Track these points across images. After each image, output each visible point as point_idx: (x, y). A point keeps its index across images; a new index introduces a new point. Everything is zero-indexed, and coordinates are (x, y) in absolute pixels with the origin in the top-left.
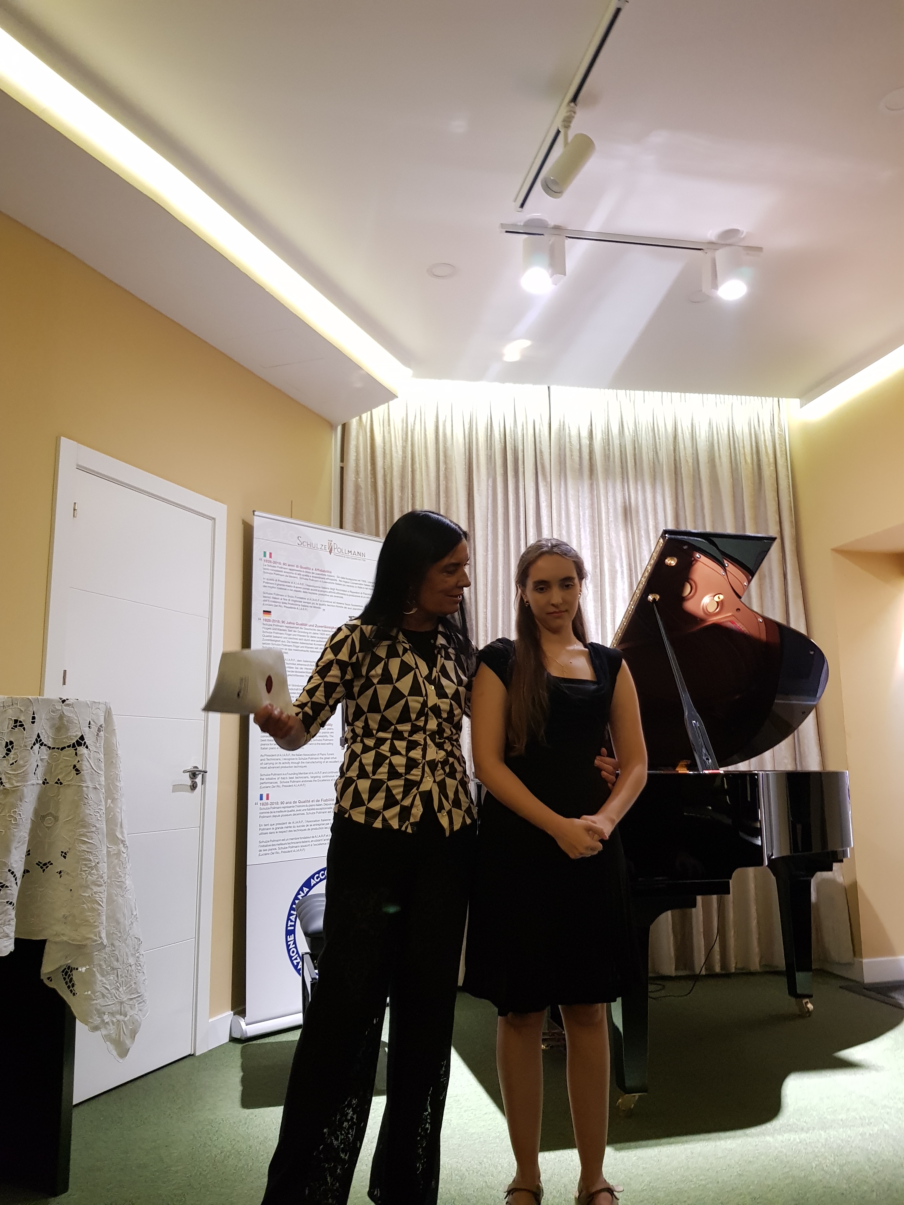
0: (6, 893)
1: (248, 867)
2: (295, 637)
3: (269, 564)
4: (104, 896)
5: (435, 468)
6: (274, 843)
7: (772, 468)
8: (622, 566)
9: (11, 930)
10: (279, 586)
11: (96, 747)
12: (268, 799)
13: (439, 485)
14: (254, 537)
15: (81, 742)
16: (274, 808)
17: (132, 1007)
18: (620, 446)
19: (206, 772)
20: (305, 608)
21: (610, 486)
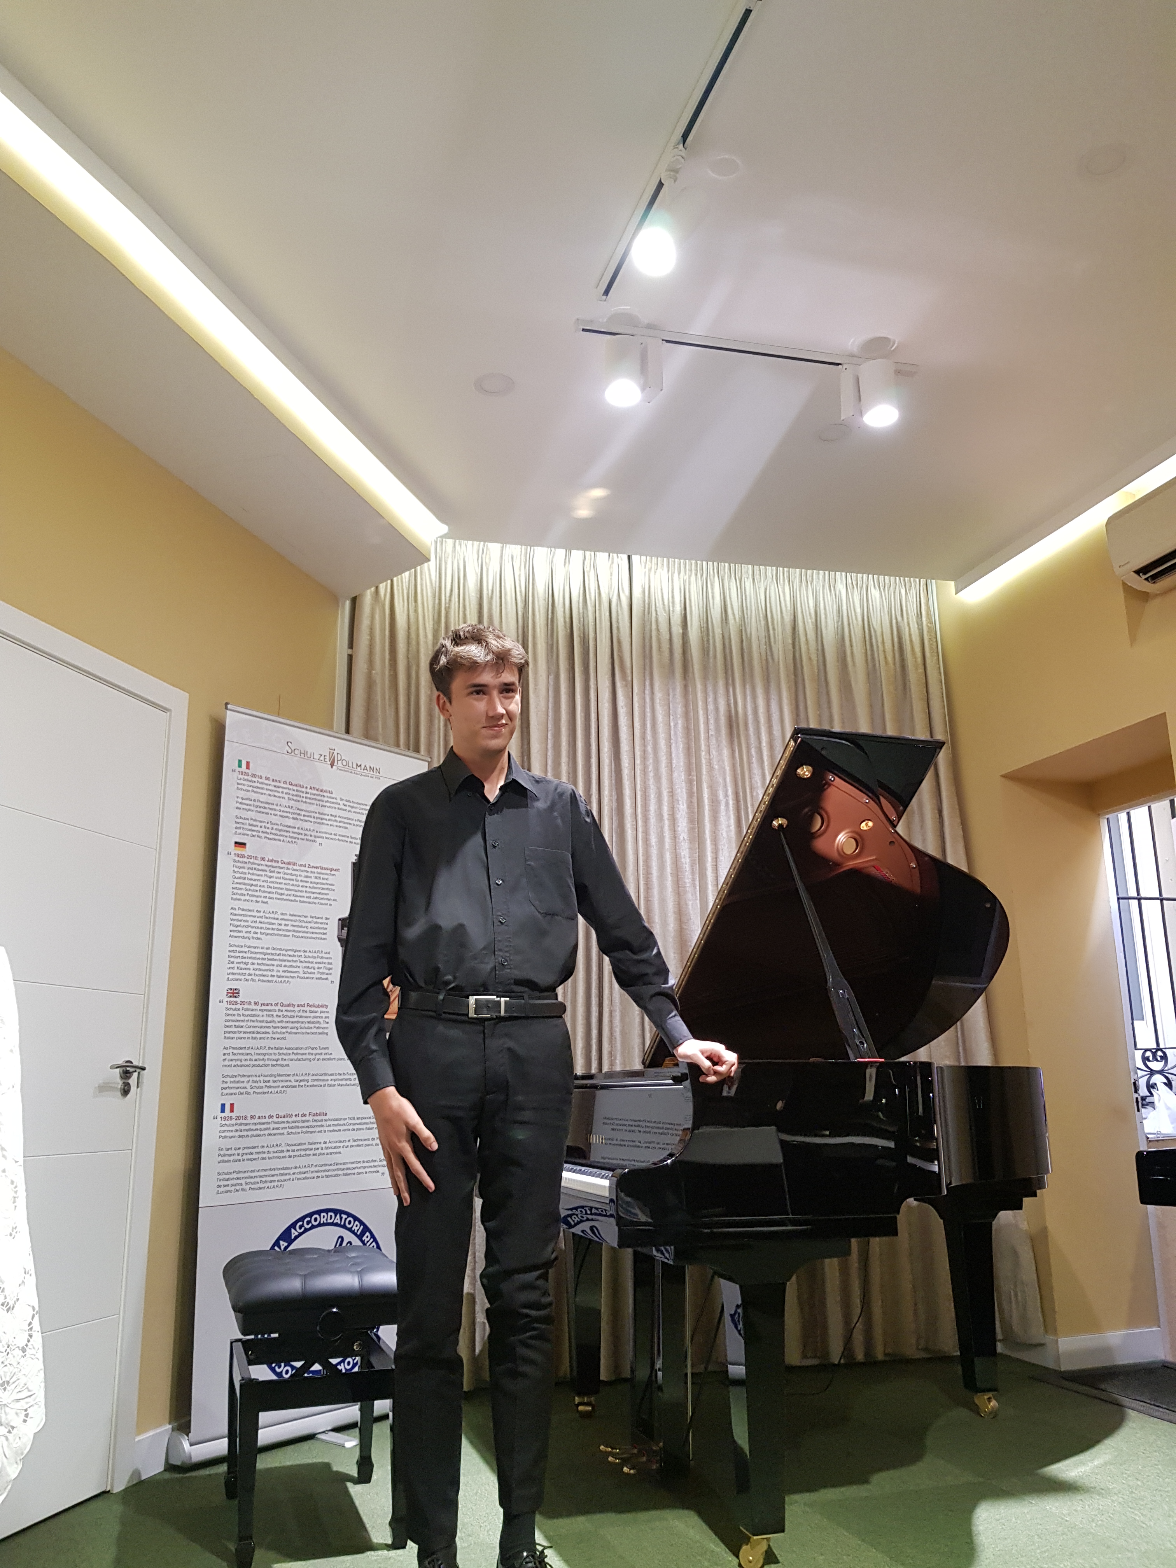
1: (200, 1209)
2: (278, 880)
3: (246, 777)
6: (239, 1175)
7: (921, 670)
10: (258, 809)
12: (232, 1111)
14: (226, 738)
16: (241, 1124)
19: (144, 1069)
20: (293, 840)
21: (710, 688)
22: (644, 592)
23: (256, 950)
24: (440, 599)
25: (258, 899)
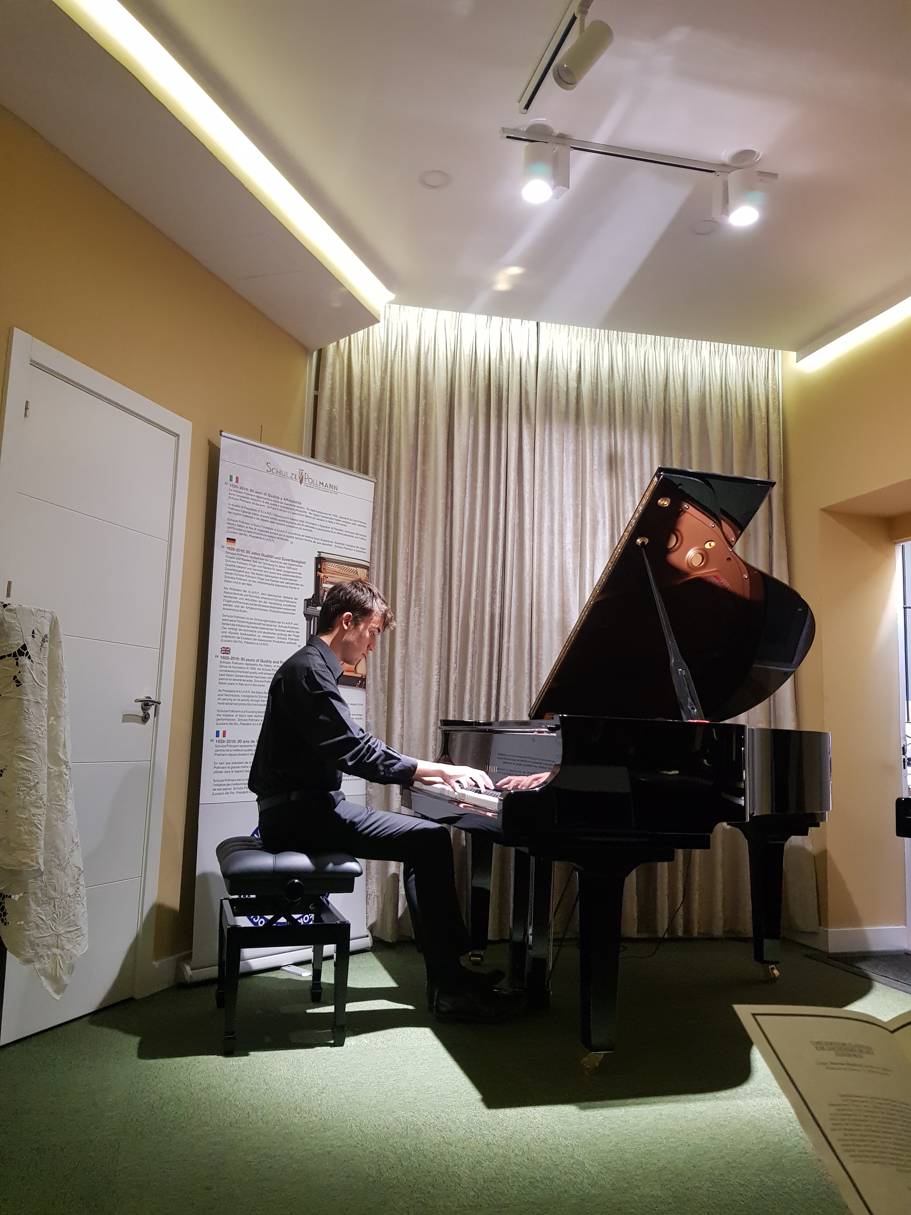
1: (200, 806)
2: (259, 568)
3: (235, 489)
4: (43, 818)
5: (414, 402)
6: (229, 783)
7: (764, 423)
8: (604, 517)
10: (245, 514)
11: (39, 658)
12: (224, 736)
13: (418, 422)
14: (221, 459)
15: (23, 651)
16: (231, 746)
17: (70, 941)
18: (609, 391)
19: (159, 703)
20: (271, 538)
21: (596, 432)
22: (548, 353)
23: (243, 620)
24: (387, 354)
25: (245, 582)
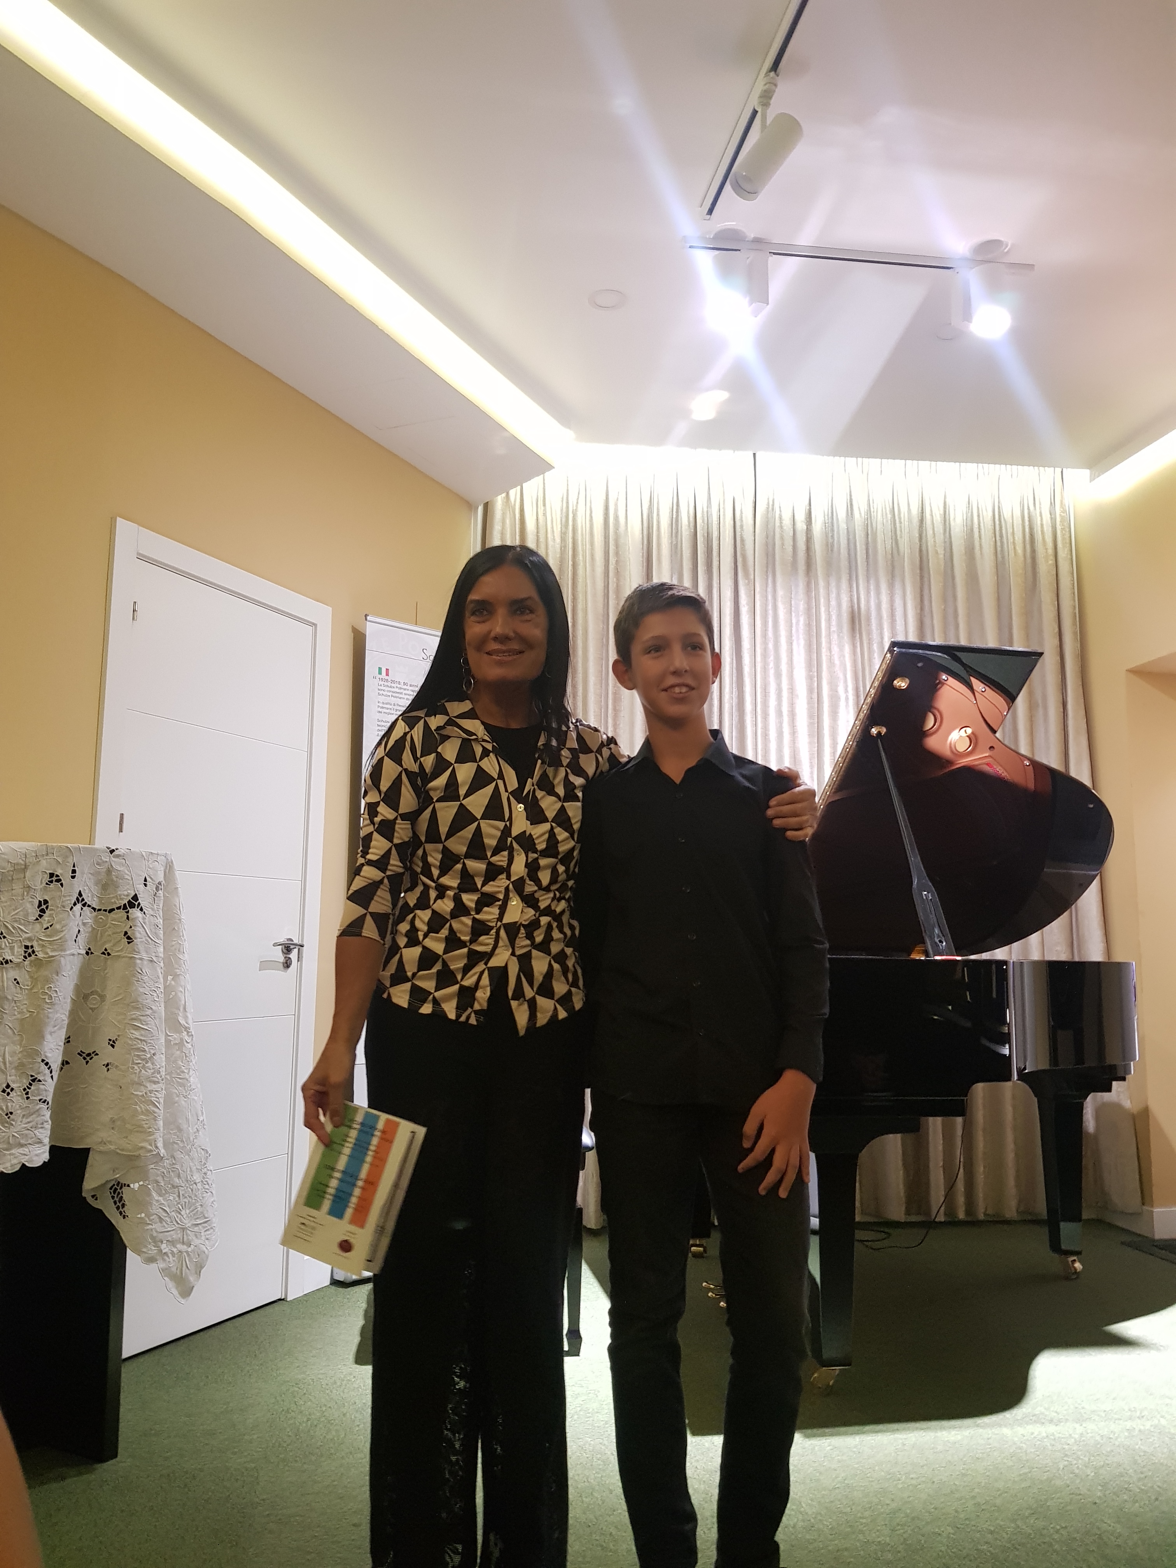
0: (38, 1089)
3: (386, 683)
4: (161, 1096)
5: (603, 560)
7: (1051, 562)
8: (846, 691)
9: (45, 1135)
11: (153, 909)
13: (608, 584)
14: (367, 648)
15: (133, 902)
17: (197, 1235)
18: (848, 532)
19: (303, 946)
21: (833, 584)
